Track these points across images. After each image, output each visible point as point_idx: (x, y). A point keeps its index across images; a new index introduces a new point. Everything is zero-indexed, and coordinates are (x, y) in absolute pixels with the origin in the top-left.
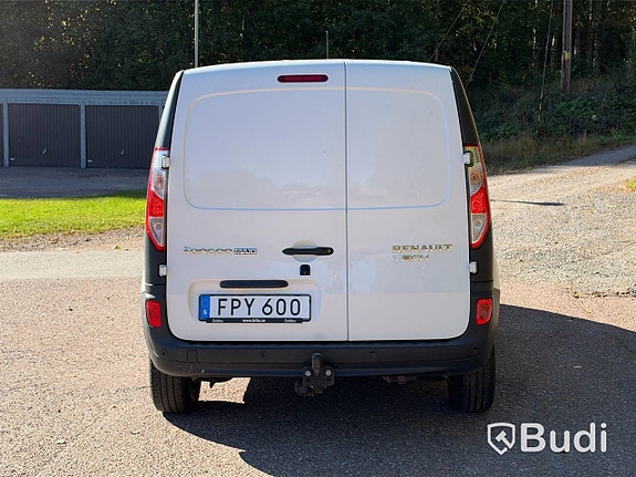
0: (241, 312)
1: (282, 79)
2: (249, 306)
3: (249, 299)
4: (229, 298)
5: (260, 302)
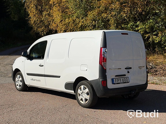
0: (119, 82)
1: (122, 34)
2: (120, 80)
3: (120, 79)
4: (117, 79)
5: (122, 79)
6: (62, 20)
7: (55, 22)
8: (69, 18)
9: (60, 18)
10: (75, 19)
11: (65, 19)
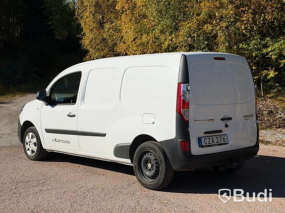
6: (137, 38)
7: (124, 40)
8: (148, 33)
9: (133, 34)
10: (159, 36)
11: (142, 35)
